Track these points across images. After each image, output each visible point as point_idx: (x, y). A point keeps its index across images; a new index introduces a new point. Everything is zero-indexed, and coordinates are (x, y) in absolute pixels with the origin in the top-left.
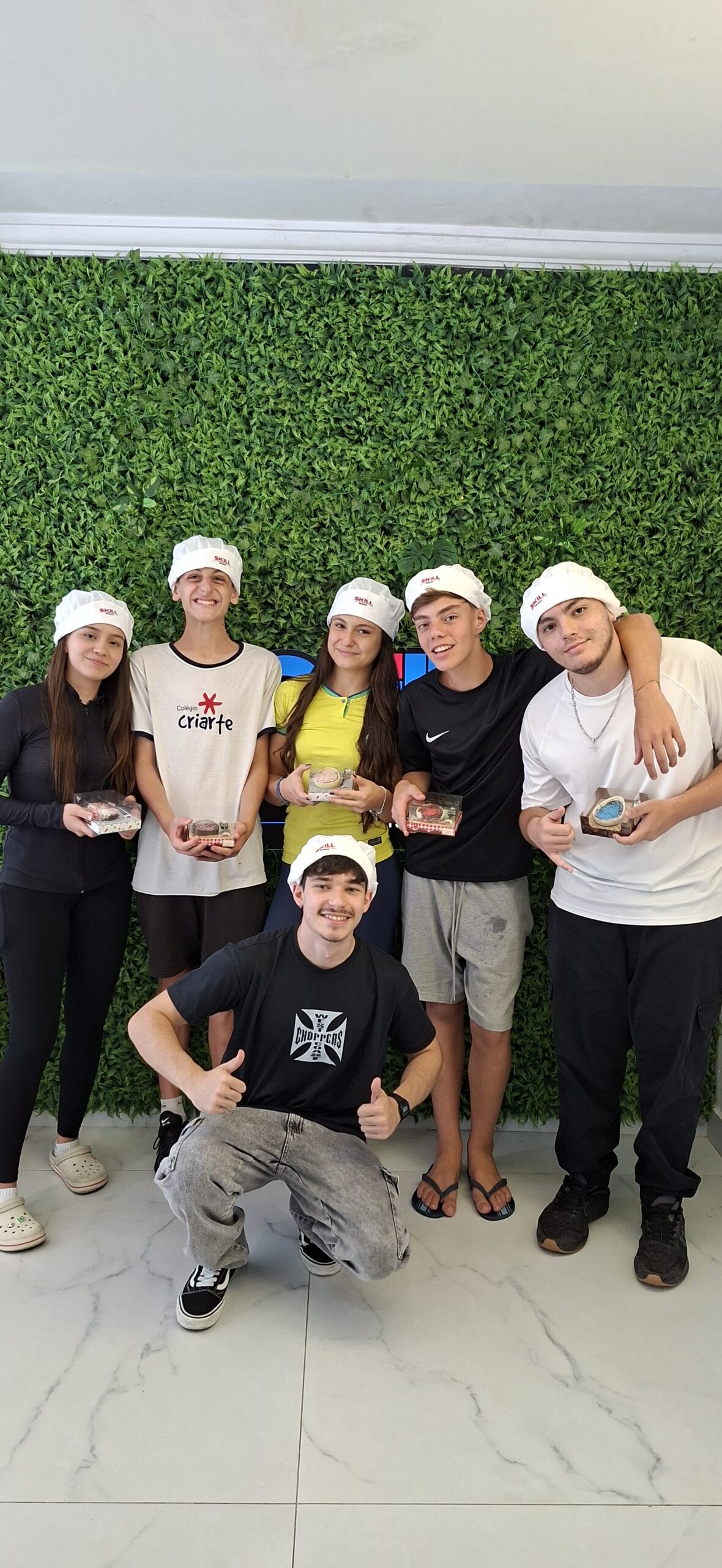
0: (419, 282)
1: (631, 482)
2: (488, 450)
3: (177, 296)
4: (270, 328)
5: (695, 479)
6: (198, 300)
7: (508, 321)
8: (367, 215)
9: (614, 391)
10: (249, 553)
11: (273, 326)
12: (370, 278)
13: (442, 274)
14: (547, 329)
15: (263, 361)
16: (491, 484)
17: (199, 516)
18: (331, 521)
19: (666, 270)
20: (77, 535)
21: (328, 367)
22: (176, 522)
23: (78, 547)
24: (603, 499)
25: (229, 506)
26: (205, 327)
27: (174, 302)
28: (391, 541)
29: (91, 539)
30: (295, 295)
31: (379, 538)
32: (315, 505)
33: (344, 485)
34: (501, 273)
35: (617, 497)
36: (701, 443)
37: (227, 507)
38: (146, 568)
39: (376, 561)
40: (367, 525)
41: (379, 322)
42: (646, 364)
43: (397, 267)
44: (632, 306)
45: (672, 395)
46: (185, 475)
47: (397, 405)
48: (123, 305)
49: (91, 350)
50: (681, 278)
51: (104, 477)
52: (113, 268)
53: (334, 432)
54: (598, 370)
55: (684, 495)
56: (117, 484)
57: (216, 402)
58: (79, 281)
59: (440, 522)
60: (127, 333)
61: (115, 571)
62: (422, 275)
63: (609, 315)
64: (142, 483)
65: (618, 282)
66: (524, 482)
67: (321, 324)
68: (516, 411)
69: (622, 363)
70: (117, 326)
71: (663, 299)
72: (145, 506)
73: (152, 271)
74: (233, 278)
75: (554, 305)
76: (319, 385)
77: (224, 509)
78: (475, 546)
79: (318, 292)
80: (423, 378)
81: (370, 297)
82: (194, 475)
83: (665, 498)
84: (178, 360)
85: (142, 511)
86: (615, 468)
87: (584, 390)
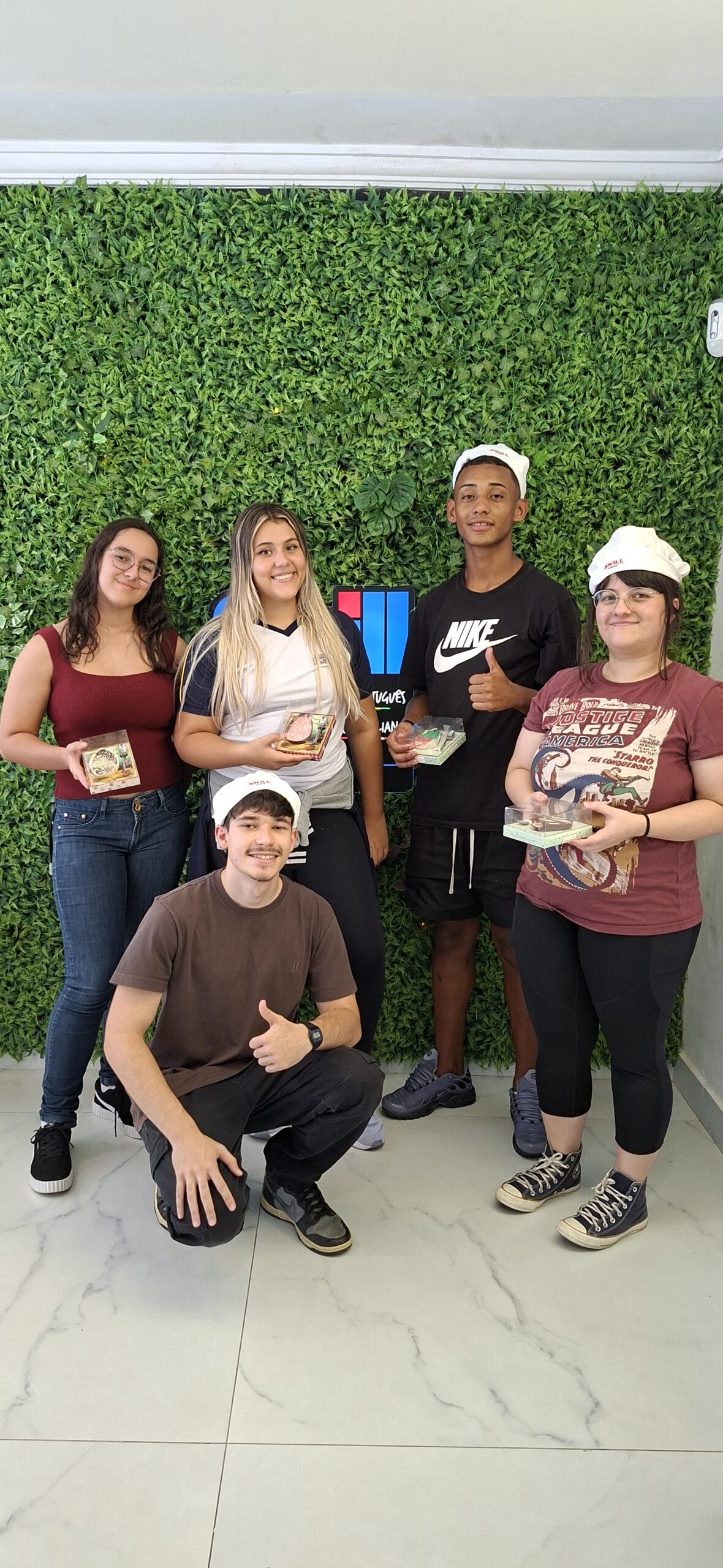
0: (374, 205)
1: (595, 412)
2: (447, 380)
3: (125, 224)
4: (221, 255)
5: (662, 409)
6: (147, 228)
7: (467, 245)
8: (320, 137)
9: (577, 318)
10: (203, 490)
11: (224, 253)
12: (324, 202)
13: (398, 197)
14: (508, 253)
15: (214, 291)
16: (450, 416)
17: (151, 451)
18: (286, 455)
19: (631, 190)
20: (27, 472)
21: (281, 296)
22: (128, 459)
23: (28, 485)
24: (566, 431)
25: (182, 441)
26: (155, 256)
27: (122, 231)
28: (347, 475)
29: (41, 476)
30: (247, 221)
31: (335, 473)
32: (269, 439)
33: (299, 418)
34: (459, 195)
35: (581, 427)
36: (668, 371)
37: (179, 442)
38: (98, 506)
39: (332, 496)
40: (323, 458)
41: (334, 249)
42: (611, 288)
43: (351, 191)
44: (596, 228)
45: (638, 319)
46: (136, 410)
47: (352, 335)
48: (71, 233)
49: (38, 281)
50: (647, 197)
51: (54, 412)
52: (59, 196)
53: (287, 364)
54: (560, 296)
55: (650, 425)
56: (66, 419)
57: (167, 334)
58: (25, 210)
59: (399, 455)
60: (74, 263)
61: (66, 509)
62: (377, 197)
63: (571, 238)
64: (92, 418)
65: (581, 203)
66: (484, 413)
67: (274, 251)
68: (476, 339)
69: (585, 288)
70: (64, 256)
71: (628, 220)
72: (95, 441)
73: (100, 198)
74: (182, 204)
75: (515, 228)
76: (273, 315)
77: (176, 444)
78: (433, 480)
79: (271, 218)
80: (380, 307)
81: (323, 222)
82: (146, 410)
83: (631, 429)
84: (127, 290)
85: (92, 447)
86: (578, 398)
87: (546, 316)
